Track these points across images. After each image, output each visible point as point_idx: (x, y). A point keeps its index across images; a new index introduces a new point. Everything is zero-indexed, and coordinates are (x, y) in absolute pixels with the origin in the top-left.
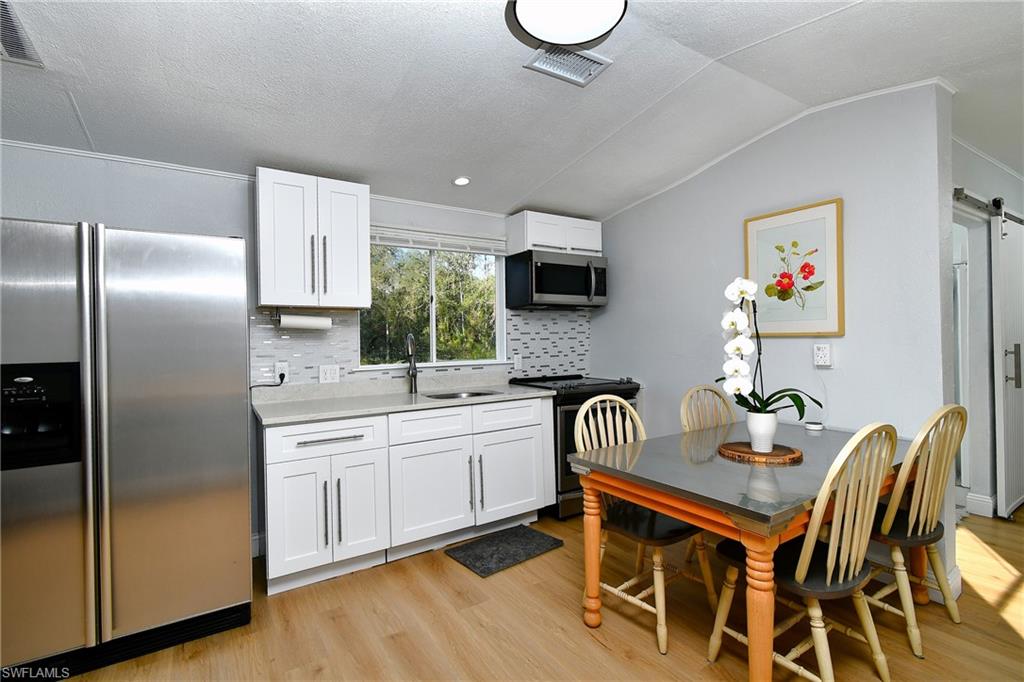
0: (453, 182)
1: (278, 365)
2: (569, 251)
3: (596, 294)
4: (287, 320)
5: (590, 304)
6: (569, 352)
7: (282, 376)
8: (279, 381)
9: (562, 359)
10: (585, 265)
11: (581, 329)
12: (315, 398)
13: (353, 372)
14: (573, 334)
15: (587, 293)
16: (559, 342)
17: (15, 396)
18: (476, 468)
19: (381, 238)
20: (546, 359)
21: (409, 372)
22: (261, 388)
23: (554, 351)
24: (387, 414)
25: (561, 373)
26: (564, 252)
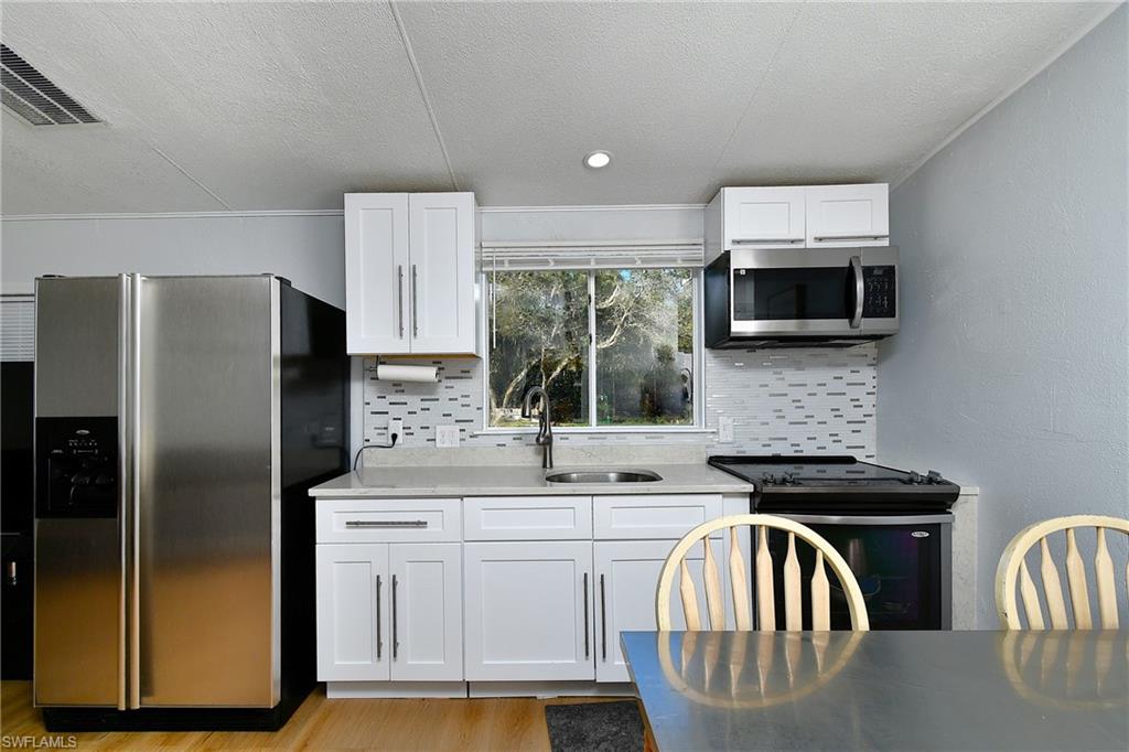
0: (585, 162)
1: (392, 423)
2: (811, 244)
3: (865, 315)
4: (384, 371)
5: (855, 332)
6: (828, 416)
7: (394, 437)
8: (391, 442)
9: (812, 428)
10: (847, 265)
11: (855, 378)
12: (430, 465)
13: (476, 436)
14: (839, 386)
15: (849, 313)
16: (806, 401)
17: (77, 448)
18: (594, 593)
19: (511, 262)
20: (782, 428)
21: (538, 439)
22: (373, 449)
23: (799, 415)
24: (461, 497)
25: (810, 450)
26: (801, 246)
